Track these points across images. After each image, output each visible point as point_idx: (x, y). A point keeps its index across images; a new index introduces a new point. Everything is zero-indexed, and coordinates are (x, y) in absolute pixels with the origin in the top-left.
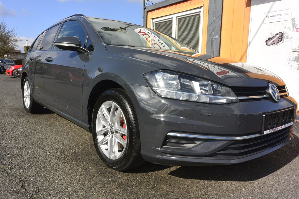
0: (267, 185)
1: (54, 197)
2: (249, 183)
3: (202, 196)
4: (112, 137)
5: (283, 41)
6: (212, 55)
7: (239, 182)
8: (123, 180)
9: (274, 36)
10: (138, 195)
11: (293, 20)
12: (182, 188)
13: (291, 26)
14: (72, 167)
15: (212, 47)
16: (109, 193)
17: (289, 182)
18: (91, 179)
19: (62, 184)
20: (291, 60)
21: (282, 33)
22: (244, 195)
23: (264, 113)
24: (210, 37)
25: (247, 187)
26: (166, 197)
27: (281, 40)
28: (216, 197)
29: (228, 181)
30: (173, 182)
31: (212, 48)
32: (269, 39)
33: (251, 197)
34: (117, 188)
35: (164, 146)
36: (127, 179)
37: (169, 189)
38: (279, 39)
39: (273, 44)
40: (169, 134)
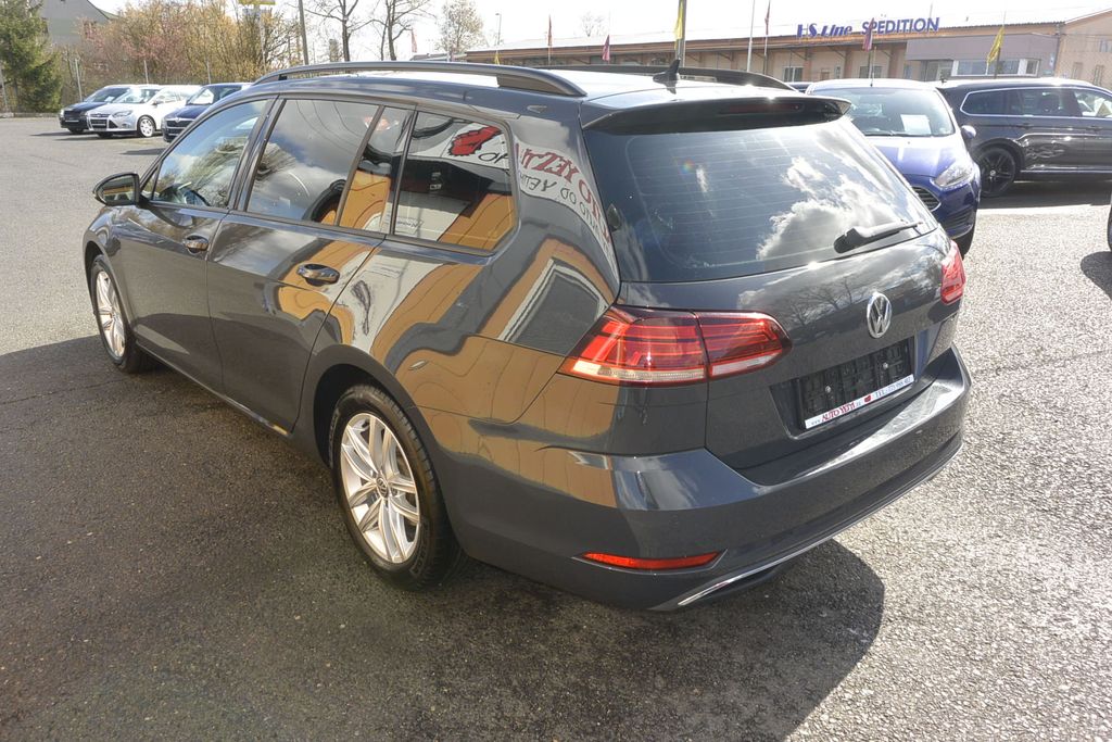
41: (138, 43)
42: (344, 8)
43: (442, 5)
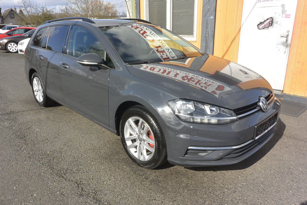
0: (256, 172)
1: (110, 196)
2: (243, 171)
3: (212, 186)
4: (141, 144)
5: (273, 26)
6: (207, 35)
7: (236, 171)
8: (153, 177)
9: (265, 21)
10: (167, 189)
11: (283, 6)
12: (197, 180)
13: (281, 12)
14: (110, 168)
15: (207, 27)
16: (147, 189)
17: (271, 167)
18: (129, 178)
19: (110, 185)
20: (279, 44)
21: (273, 18)
22: (240, 182)
23: (256, 125)
24: (205, 17)
25: (242, 175)
26: (188, 189)
27: (272, 25)
28: (222, 185)
29: (229, 171)
30: (190, 175)
31: (207, 29)
32: (261, 23)
33: (245, 183)
34: (151, 184)
35: (186, 156)
36: (156, 176)
37: (188, 181)
38: (269, 23)
39: (264, 28)
40: (190, 148)
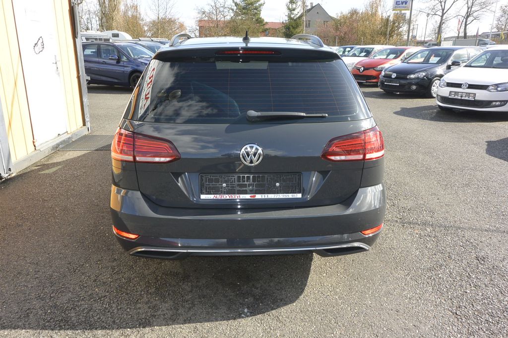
32: (36, 45)
38: (42, 45)
41: (337, 29)
42: (443, 10)
43: (500, 6)
